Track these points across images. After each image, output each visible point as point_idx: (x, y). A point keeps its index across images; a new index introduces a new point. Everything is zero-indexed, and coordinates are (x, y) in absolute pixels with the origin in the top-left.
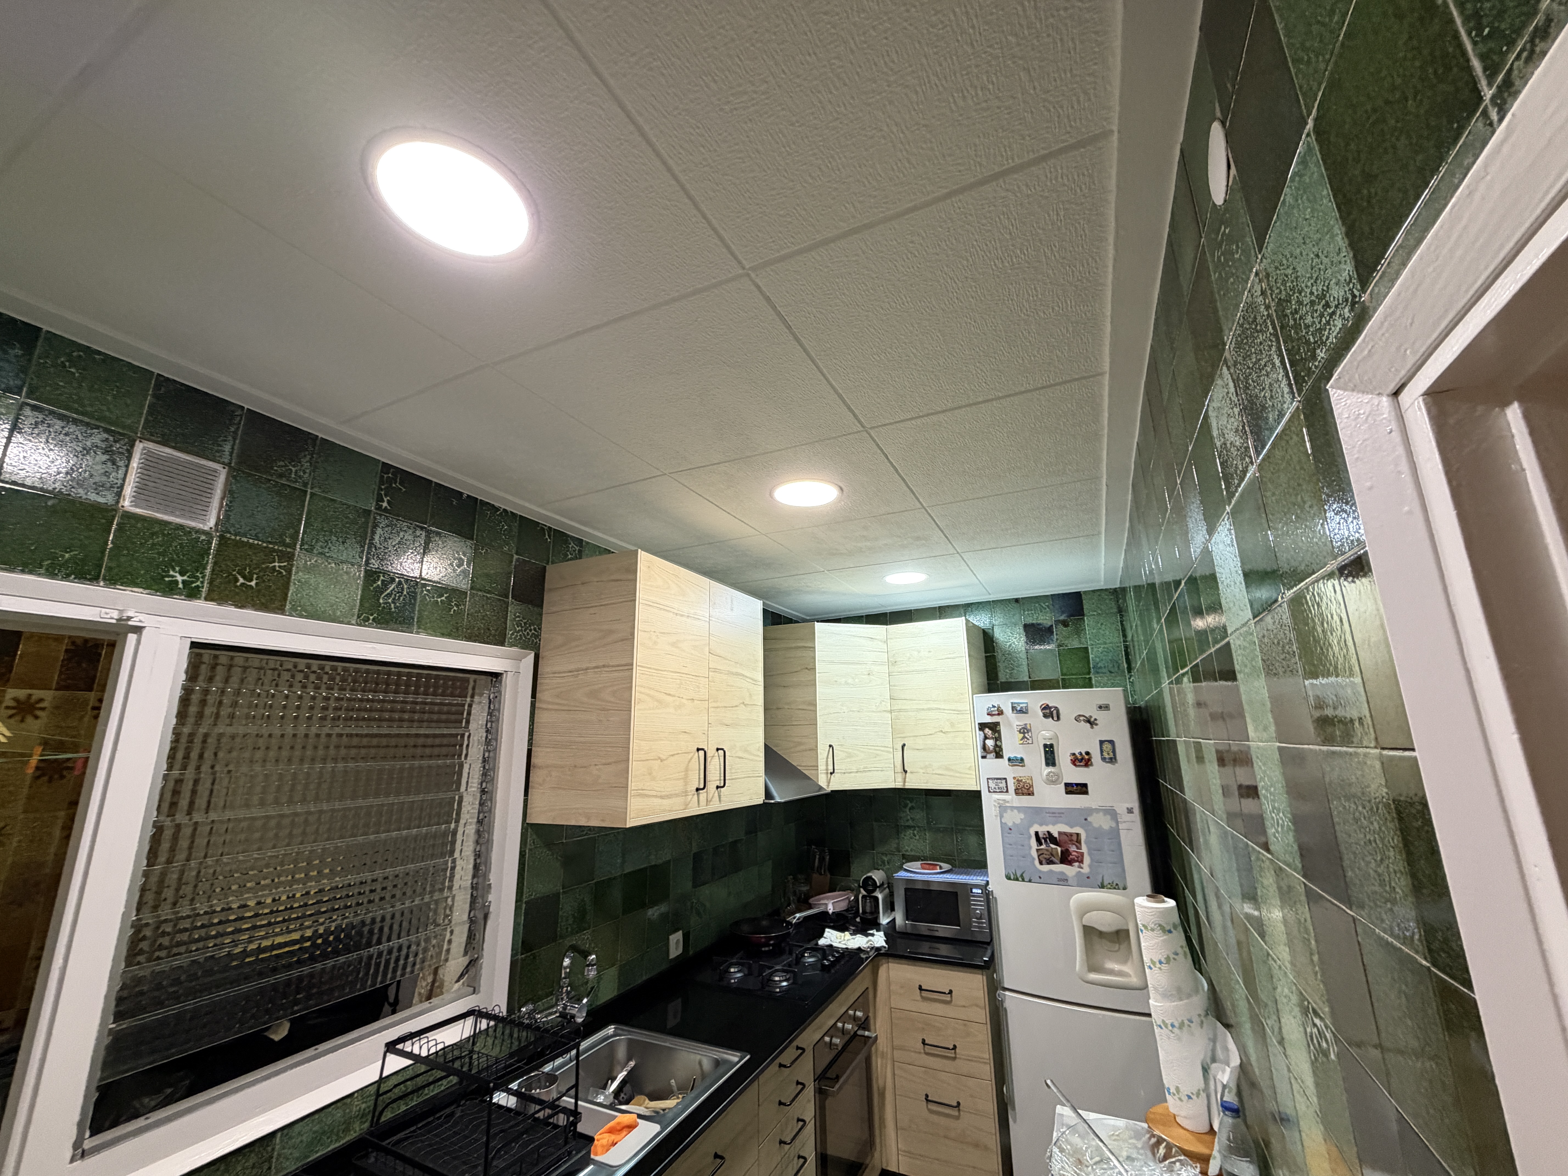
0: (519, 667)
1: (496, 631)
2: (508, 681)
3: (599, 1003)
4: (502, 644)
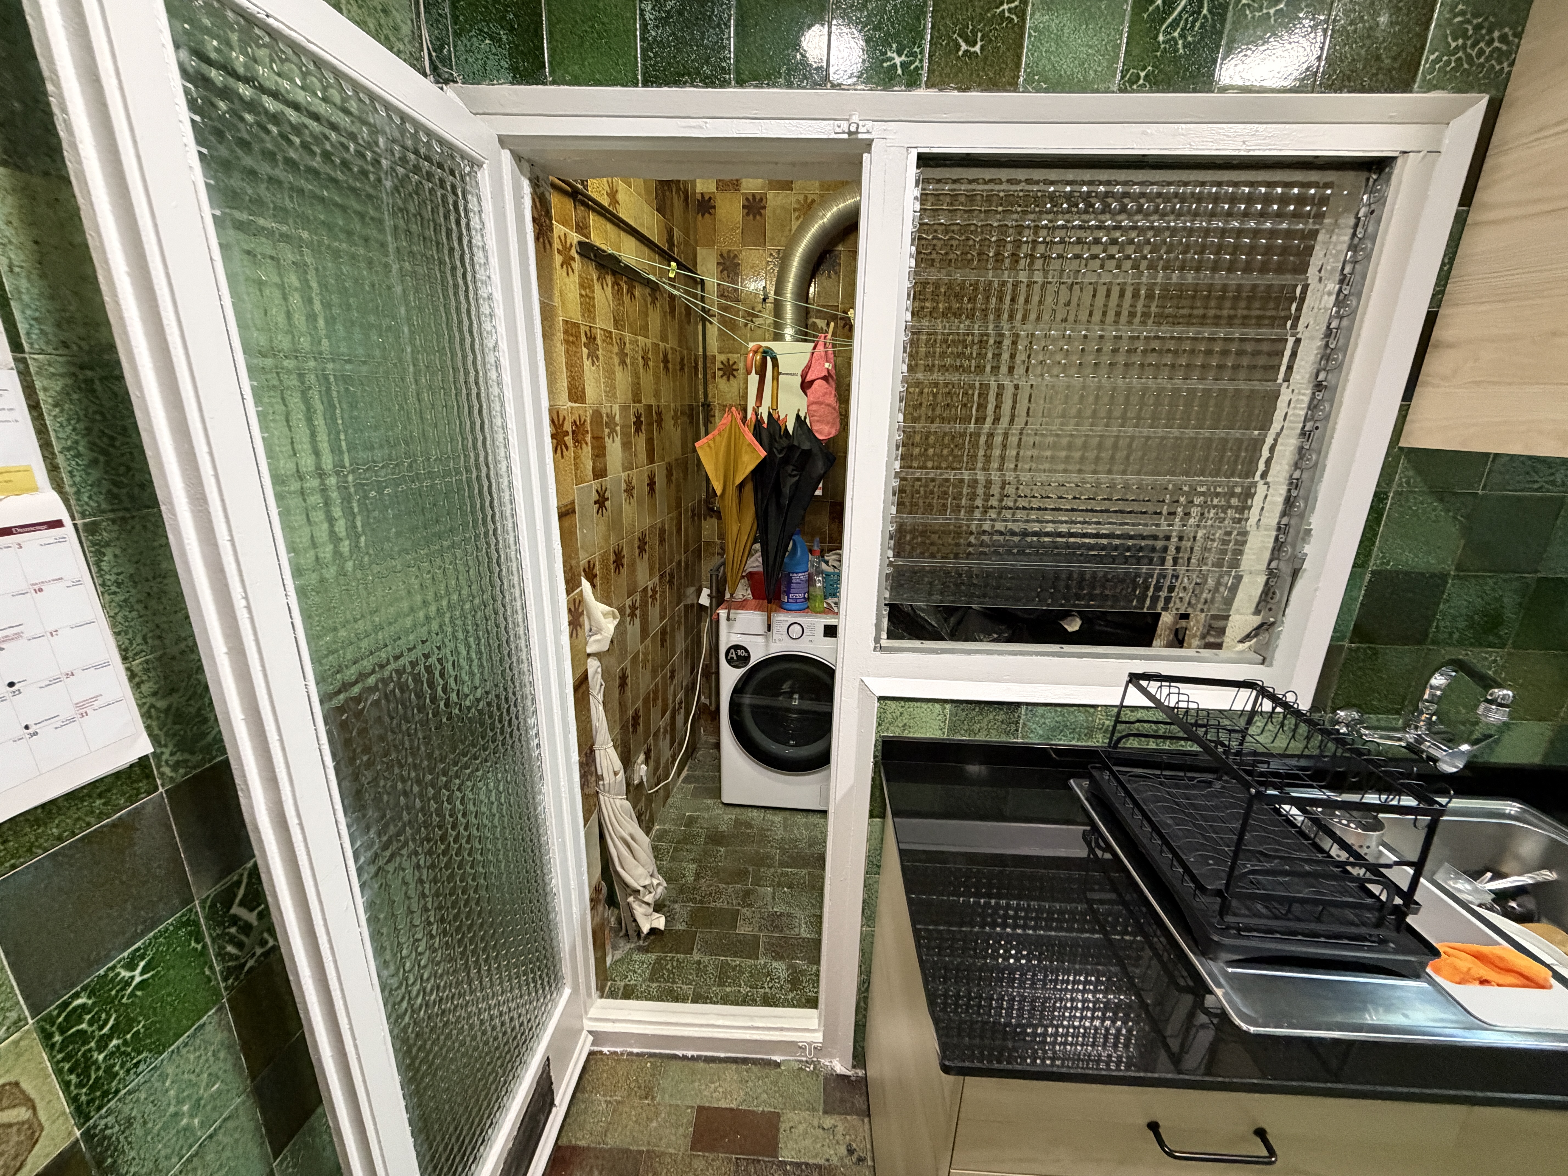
0: (1440, 141)
1: (1394, 59)
2: (1407, 173)
3: (1493, 760)
4: (1405, 86)
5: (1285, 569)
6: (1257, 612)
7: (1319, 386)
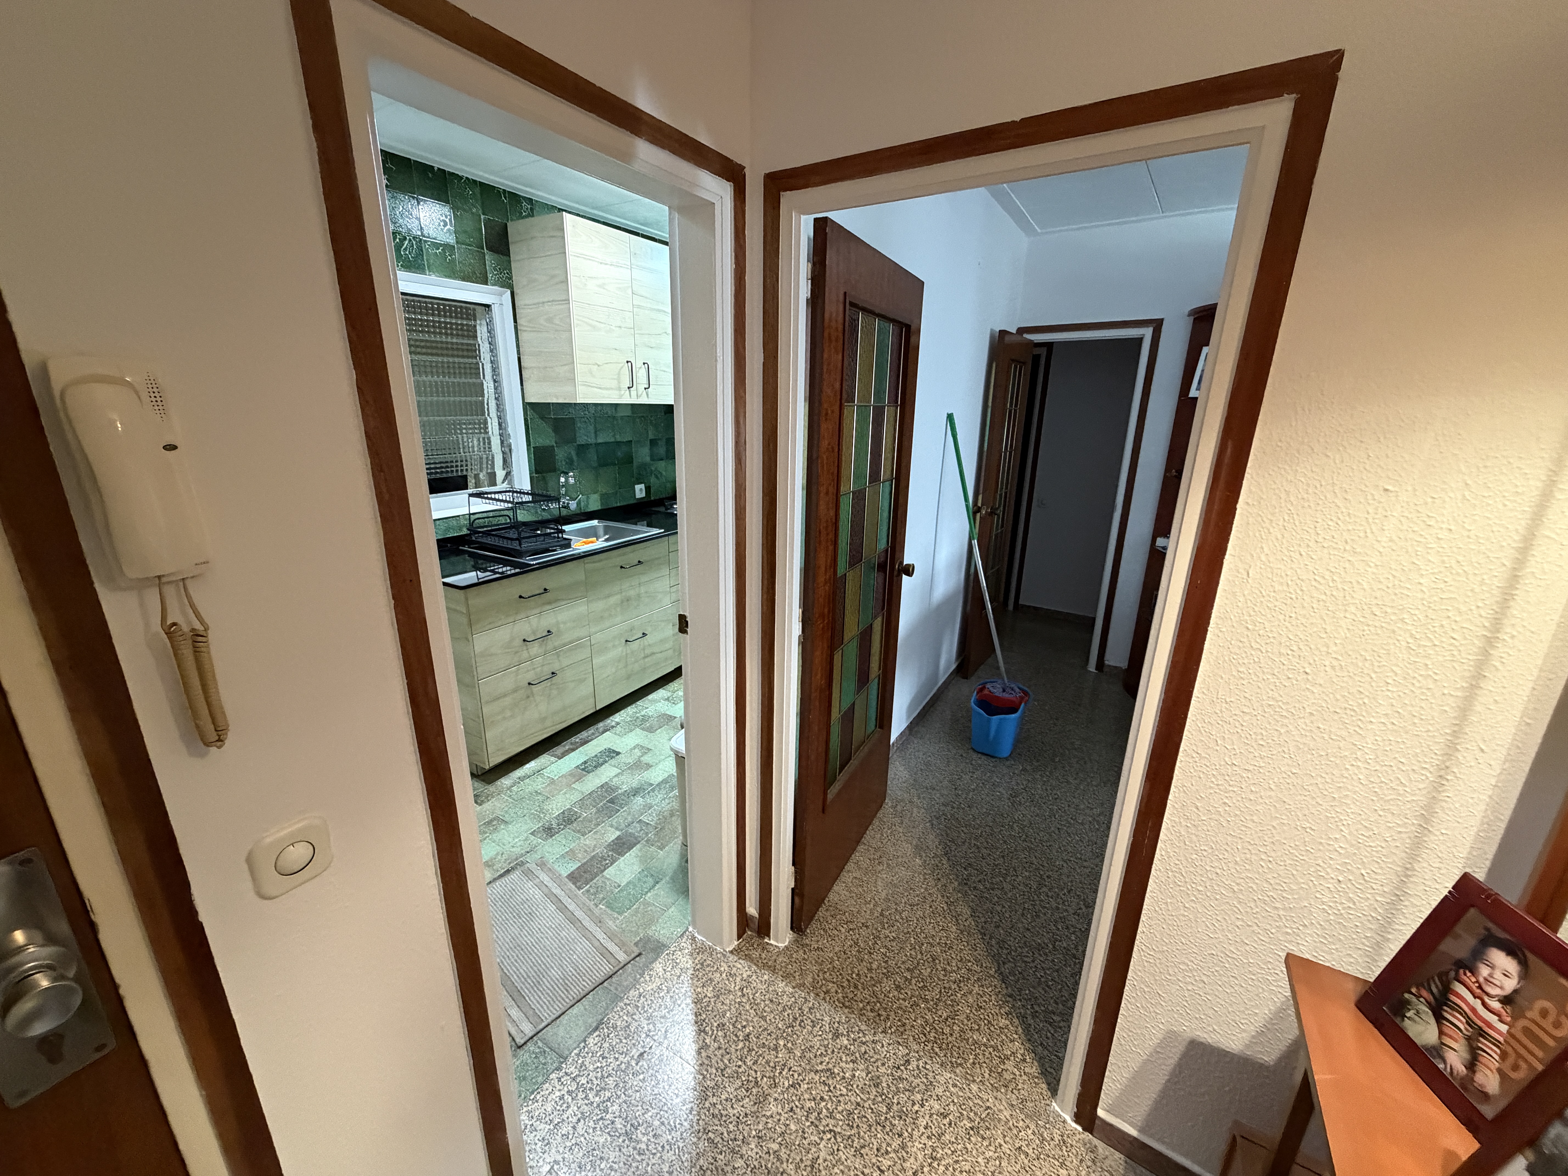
0: (501, 300)
1: (480, 274)
2: (495, 309)
5: (507, 450)
6: (504, 469)
7: (495, 381)
